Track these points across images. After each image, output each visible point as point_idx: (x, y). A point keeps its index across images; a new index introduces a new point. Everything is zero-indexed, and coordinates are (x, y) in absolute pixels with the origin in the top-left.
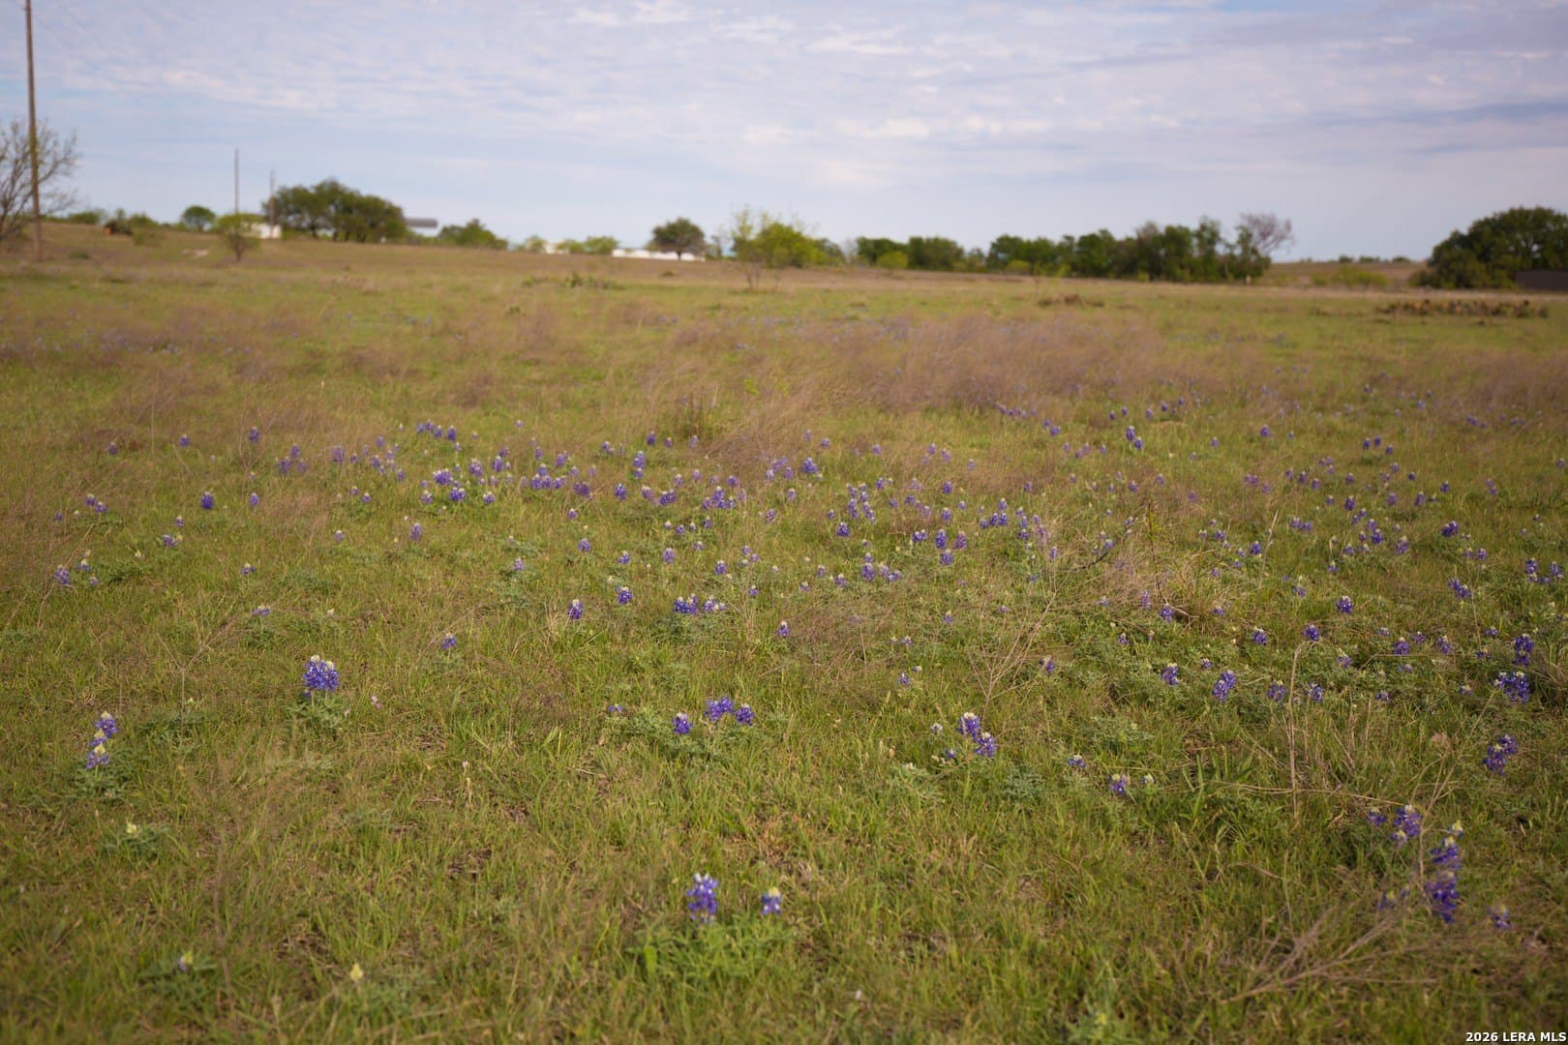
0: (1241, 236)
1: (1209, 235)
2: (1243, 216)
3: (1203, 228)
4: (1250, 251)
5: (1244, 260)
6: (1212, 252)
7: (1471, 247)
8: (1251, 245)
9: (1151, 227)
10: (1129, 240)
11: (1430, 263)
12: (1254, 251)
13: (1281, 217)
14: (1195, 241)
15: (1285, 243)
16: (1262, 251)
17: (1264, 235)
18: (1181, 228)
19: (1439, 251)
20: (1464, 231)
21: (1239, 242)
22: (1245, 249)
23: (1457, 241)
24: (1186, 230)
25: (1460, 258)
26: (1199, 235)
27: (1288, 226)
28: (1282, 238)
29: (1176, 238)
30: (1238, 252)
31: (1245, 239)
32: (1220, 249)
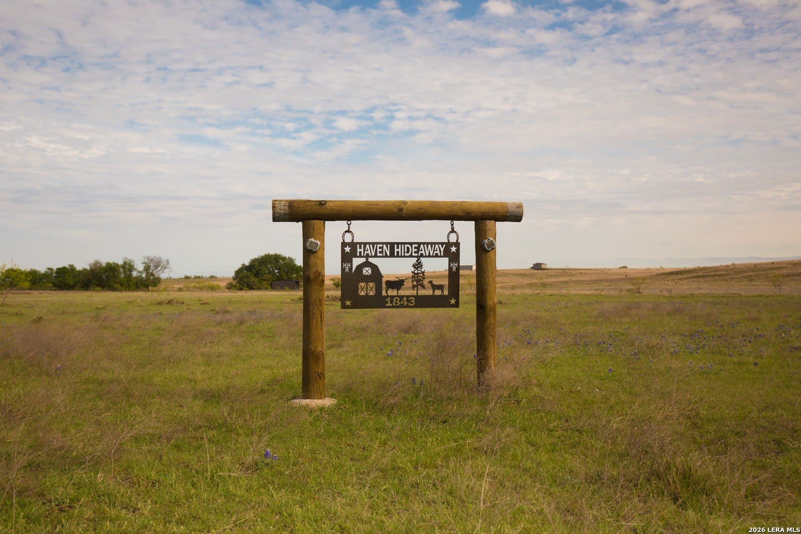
0: (145, 267)
1: (128, 267)
2: (145, 257)
3: (125, 263)
4: (150, 275)
5: (148, 279)
6: (131, 275)
7: (251, 271)
8: (151, 271)
9: (97, 263)
10: (85, 270)
11: (234, 279)
12: (152, 274)
13: (164, 258)
14: (122, 270)
15: (166, 270)
16: (157, 275)
17: (156, 267)
18: (114, 263)
19: (238, 272)
20: (247, 264)
21: (144, 270)
22: (147, 273)
23: (244, 268)
24: (117, 264)
25: (247, 276)
26: (123, 267)
27: (168, 262)
28: (165, 268)
29: (111, 269)
30: (144, 275)
31: (147, 269)
32: (135, 274)
